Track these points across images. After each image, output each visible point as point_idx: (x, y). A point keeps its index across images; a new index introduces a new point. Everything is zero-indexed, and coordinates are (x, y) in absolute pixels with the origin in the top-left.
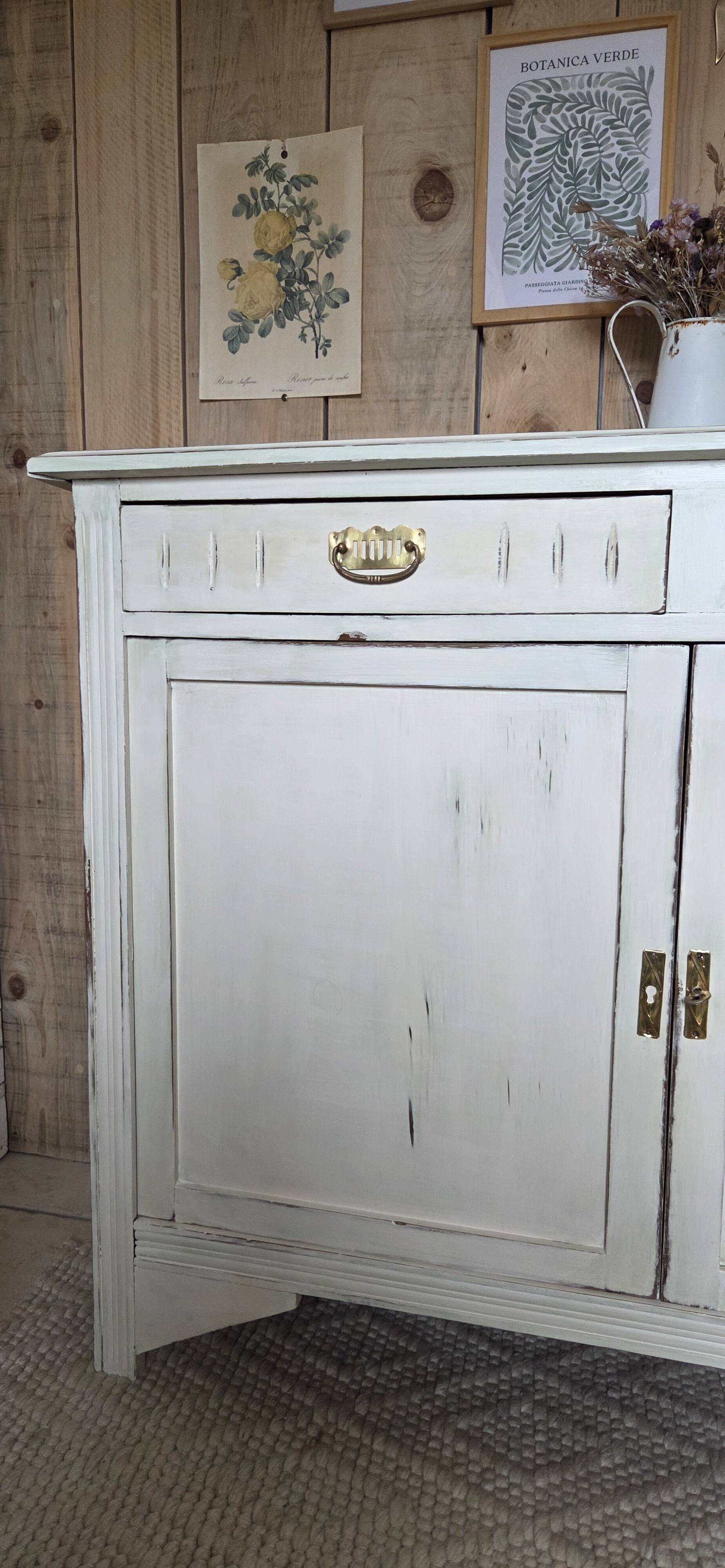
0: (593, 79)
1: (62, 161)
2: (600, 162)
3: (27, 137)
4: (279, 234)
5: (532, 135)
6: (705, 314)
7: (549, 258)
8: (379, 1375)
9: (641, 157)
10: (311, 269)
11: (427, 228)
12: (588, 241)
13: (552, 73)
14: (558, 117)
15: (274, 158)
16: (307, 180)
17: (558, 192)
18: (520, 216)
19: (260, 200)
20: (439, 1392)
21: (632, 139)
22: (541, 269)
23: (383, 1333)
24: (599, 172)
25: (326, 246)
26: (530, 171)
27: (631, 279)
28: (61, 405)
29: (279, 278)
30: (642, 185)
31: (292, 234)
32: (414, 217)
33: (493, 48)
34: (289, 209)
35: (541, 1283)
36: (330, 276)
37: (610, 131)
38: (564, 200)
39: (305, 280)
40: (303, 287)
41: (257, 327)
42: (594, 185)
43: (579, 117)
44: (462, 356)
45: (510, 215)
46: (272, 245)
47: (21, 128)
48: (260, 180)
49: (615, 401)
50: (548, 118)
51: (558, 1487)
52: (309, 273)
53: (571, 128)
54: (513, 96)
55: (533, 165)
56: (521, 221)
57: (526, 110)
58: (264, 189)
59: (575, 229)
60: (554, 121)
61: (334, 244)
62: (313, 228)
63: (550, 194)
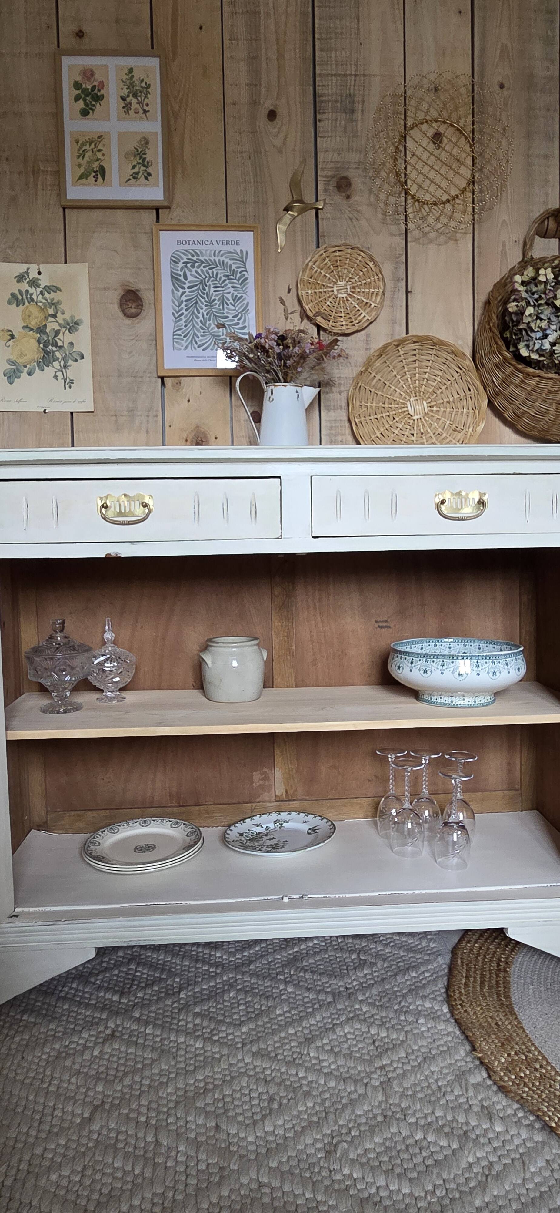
0: (217, 252)
2: (223, 296)
4: (38, 318)
5: (186, 279)
6: (285, 381)
7: (199, 343)
8: (145, 994)
9: (244, 296)
10: (59, 339)
11: (128, 321)
12: (219, 336)
13: (194, 247)
14: (199, 270)
15: (33, 274)
16: (54, 289)
17: (202, 309)
18: (181, 319)
19: (24, 297)
20: (182, 996)
21: (239, 286)
22: (195, 348)
24: (223, 301)
25: (68, 327)
26: (186, 296)
27: (247, 361)
29: (39, 342)
30: (246, 309)
31: (46, 318)
32: (121, 314)
33: (161, 230)
34: (44, 303)
36: (71, 344)
37: (228, 281)
38: (205, 314)
39: (56, 345)
40: (54, 349)
41: (26, 369)
42: (221, 307)
43: (210, 271)
44: (153, 393)
45: (176, 318)
46: (33, 323)
48: (24, 286)
49: (240, 421)
50: (193, 270)
51: (254, 1030)
52: (58, 341)
53: (206, 277)
54: (173, 257)
55: (187, 293)
56: (182, 322)
57: (181, 265)
58: (27, 291)
59: (212, 329)
60: (196, 272)
61: (73, 326)
62: (60, 318)
63: (197, 310)
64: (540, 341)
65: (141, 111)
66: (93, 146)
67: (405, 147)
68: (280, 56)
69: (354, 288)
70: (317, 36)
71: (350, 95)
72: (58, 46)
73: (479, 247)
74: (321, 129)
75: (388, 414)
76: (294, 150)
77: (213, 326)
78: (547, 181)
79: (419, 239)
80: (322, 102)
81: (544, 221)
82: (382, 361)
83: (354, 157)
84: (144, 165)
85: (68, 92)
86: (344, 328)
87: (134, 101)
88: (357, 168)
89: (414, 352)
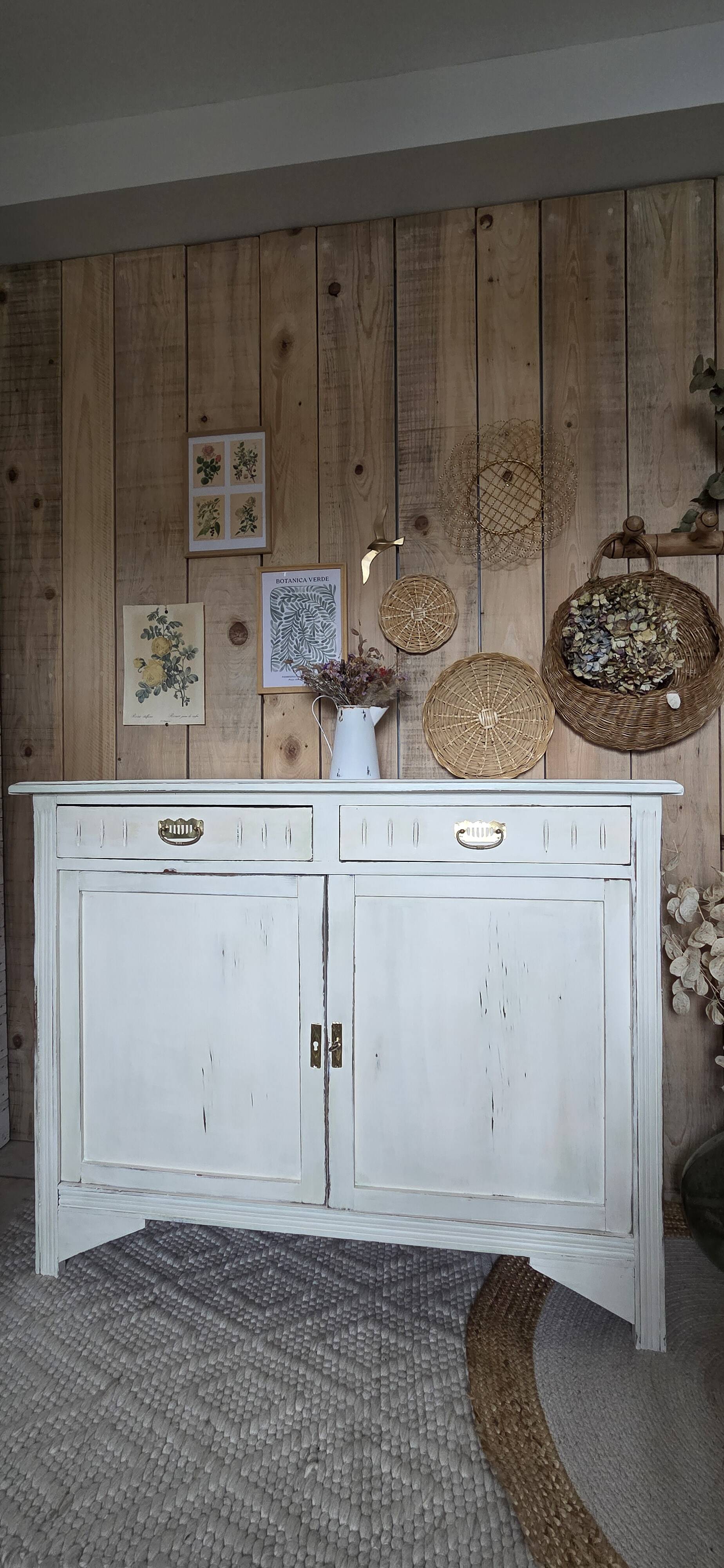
0: (310, 587)
1: (55, 609)
2: (314, 624)
3: (38, 597)
4: (164, 648)
5: (283, 611)
6: (353, 704)
7: (293, 665)
8: (196, 1261)
9: (332, 623)
10: (180, 665)
11: (236, 648)
12: (310, 659)
13: (290, 584)
14: (294, 604)
15: (162, 613)
16: (177, 624)
17: (296, 636)
18: (278, 646)
19: (154, 632)
20: (226, 1268)
21: (327, 615)
22: (289, 670)
23: (204, 1236)
24: (314, 629)
25: (187, 655)
26: (282, 626)
28: (52, 725)
29: (164, 668)
30: (333, 635)
31: (170, 648)
32: (230, 643)
33: (263, 572)
34: (168, 636)
35: (270, 1202)
36: (189, 668)
37: (318, 611)
38: (298, 640)
39: (177, 669)
40: (176, 673)
41: (153, 690)
42: (312, 634)
44: (255, 707)
45: (274, 645)
46: (161, 652)
47: (35, 592)
48: (155, 623)
50: (289, 603)
51: (277, 1315)
52: (179, 667)
53: (300, 609)
54: (273, 593)
55: (284, 624)
57: (279, 600)
58: (156, 627)
59: (304, 653)
60: (292, 605)
61: (190, 654)
62: (181, 646)
63: (292, 637)
64: (591, 664)
65: (250, 476)
66: (210, 508)
67: (478, 488)
68: (367, 419)
69: (429, 612)
70: (399, 399)
71: (428, 446)
72: (187, 431)
73: (548, 570)
74: (402, 478)
75: (460, 724)
76: (378, 497)
77: (305, 650)
78: (614, 507)
79: (491, 566)
80: (402, 455)
81: (610, 544)
82: (454, 677)
83: (430, 498)
84: (251, 520)
85: (193, 466)
86: (421, 648)
87: (244, 469)
88: (433, 508)
89: (486, 668)
